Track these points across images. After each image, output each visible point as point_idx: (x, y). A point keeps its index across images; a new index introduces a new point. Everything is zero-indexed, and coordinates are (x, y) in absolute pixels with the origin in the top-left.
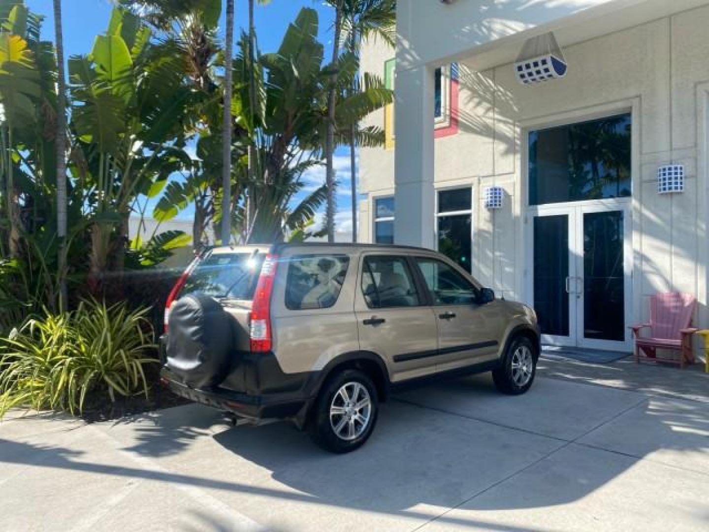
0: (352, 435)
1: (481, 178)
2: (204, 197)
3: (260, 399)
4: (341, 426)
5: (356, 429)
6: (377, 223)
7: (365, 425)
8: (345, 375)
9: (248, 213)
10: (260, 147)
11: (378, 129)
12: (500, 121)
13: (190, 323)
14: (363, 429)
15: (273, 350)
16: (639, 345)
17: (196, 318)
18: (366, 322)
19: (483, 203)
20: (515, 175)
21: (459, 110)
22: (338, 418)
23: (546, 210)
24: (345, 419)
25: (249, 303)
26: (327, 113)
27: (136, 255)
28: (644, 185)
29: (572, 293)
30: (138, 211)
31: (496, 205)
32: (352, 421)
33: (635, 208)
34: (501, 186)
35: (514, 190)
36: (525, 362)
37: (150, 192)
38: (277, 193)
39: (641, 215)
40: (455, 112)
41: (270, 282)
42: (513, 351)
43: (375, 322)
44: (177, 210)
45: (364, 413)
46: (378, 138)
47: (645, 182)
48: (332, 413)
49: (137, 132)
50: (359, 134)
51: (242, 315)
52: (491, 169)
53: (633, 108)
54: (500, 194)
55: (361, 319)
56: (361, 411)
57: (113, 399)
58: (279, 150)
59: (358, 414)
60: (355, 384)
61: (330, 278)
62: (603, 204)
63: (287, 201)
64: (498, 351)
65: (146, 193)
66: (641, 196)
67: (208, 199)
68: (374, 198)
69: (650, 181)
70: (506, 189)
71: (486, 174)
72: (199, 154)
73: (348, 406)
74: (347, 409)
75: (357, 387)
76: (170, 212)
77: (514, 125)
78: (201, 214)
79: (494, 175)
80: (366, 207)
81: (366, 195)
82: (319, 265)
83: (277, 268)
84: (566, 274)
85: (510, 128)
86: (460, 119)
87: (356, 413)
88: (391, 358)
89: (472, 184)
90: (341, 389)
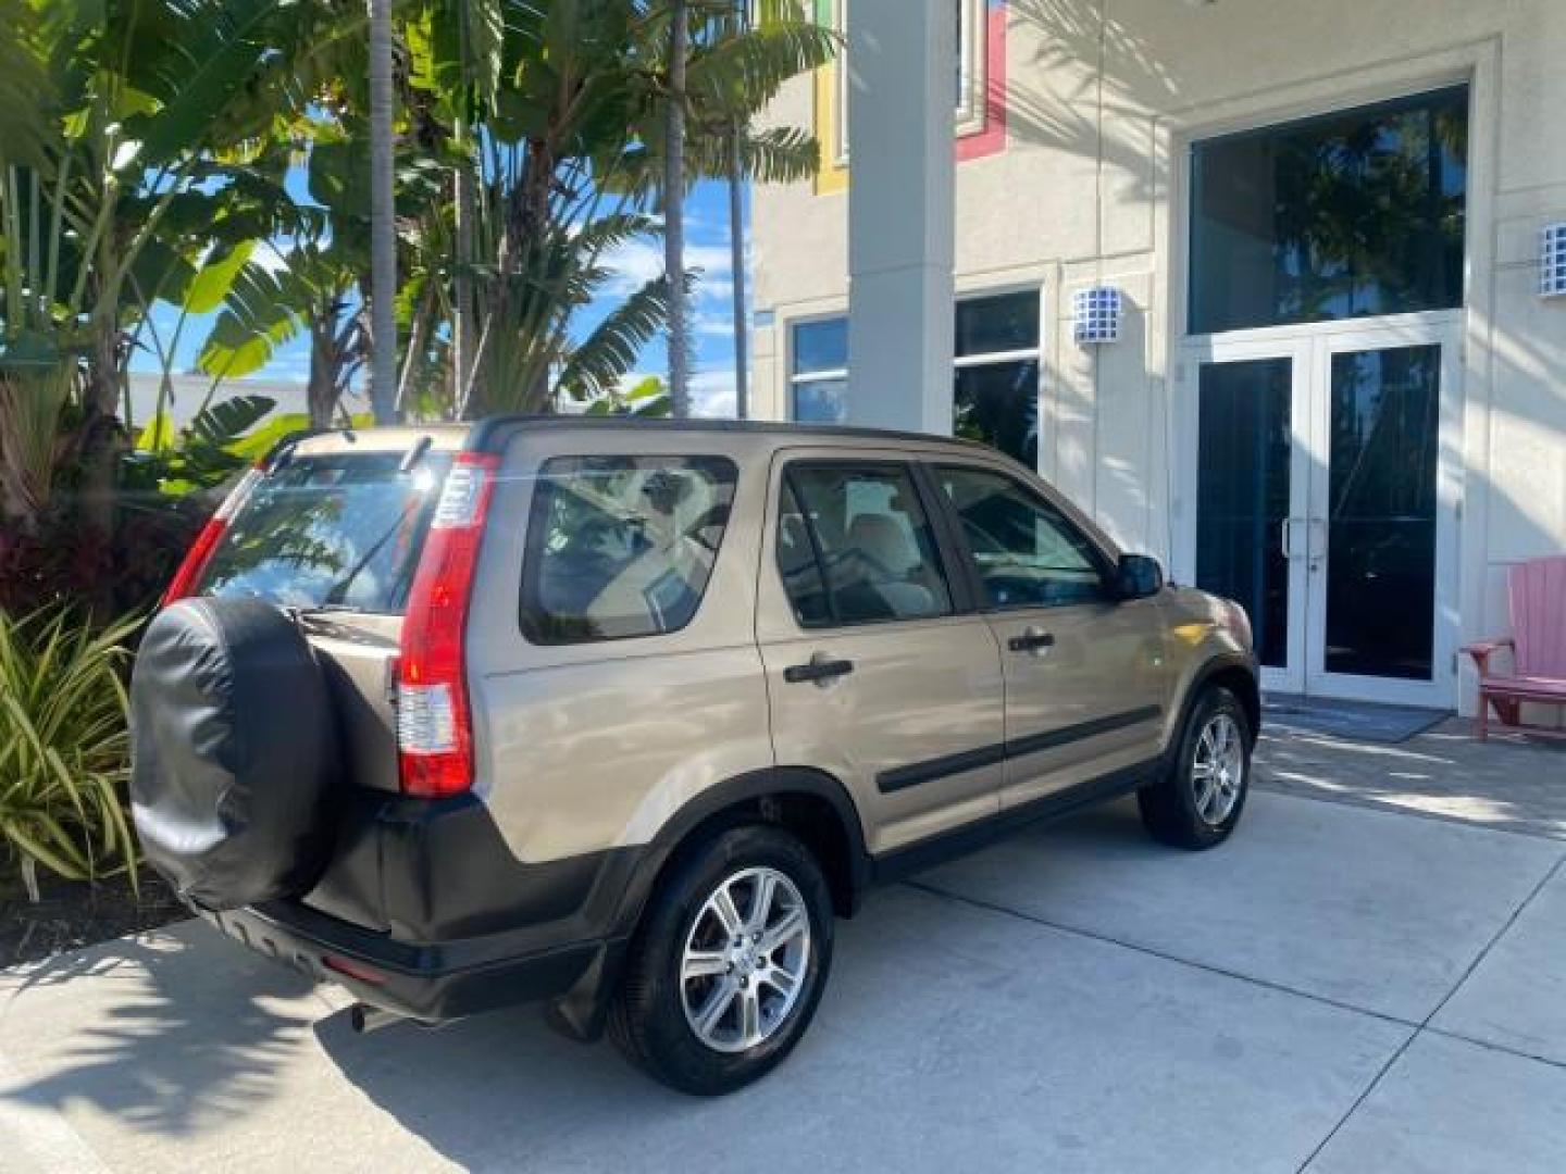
0: (751, 1032)
1: (1065, 266)
2: (334, 308)
3: (437, 955)
4: (718, 1007)
5: (765, 1013)
6: (796, 386)
7: (791, 997)
8: (728, 846)
9: (458, 353)
10: (490, 181)
11: (799, 136)
12: (1122, 112)
13: (186, 695)
14: (785, 1010)
15: (476, 788)
16: (1489, 696)
17: (204, 680)
18: (791, 675)
19: (1070, 329)
20: (1153, 256)
21: (1008, 84)
22: (703, 989)
23: (1234, 346)
24: (730, 986)
25: (392, 625)
26: (665, 80)
27: (156, 467)
28: (1501, 276)
29: (1299, 558)
30: (153, 347)
31: (1103, 334)
32: (752, 992)
33: (1476, 339)
34: (1116, 286)
35: (1151, 296)
36: (1225, 756)
37: (187, 295)
38: (534, 302)
39: (1491, 352)
40: (997, 88)
41: (466, 548)
42: (1197, 732)
43: (818, 672)
44: (266, 345)
45: (787, 959)
46: (798, 157)
47: (1509, 266)
48: (686, 973)
49: (127, 113)
50: (750, 147)
51: (370, 661)
52: (1091, 241)
53: (1479, 71)
54: (1114, 304)
55: (778, 663)
56: (778, 957)
57: (35, 895)
58: (538, 180)
59: (771, 967)
60: (761, 872)
61: (678, 533)
62: (1390, 328)
63: (563, 320)
64: (1158, 734)
65: (176, 300)
66: (1493, 306)
67: (347, 315)
68: (787, 321)
69: (1519, 264)
70: (1130, 293)
71: (1078, 252)
72: (317, 187)
73: (738, 944)
74: (735, 955)
75: (767, 881)
76: (248, 350)
77: (1153, 120)
78: (328, 359)
79: (1099, 258)
80: (769, 346)
81: (766, 315)
82: (646, 491)
83: (489, 500)
84: (1283, 509)
85: (1142, 130)
86: (1008, 106)
87: (762, 966)
88: (872, 779)
89: (1041, 282)
90: (716, 893)
